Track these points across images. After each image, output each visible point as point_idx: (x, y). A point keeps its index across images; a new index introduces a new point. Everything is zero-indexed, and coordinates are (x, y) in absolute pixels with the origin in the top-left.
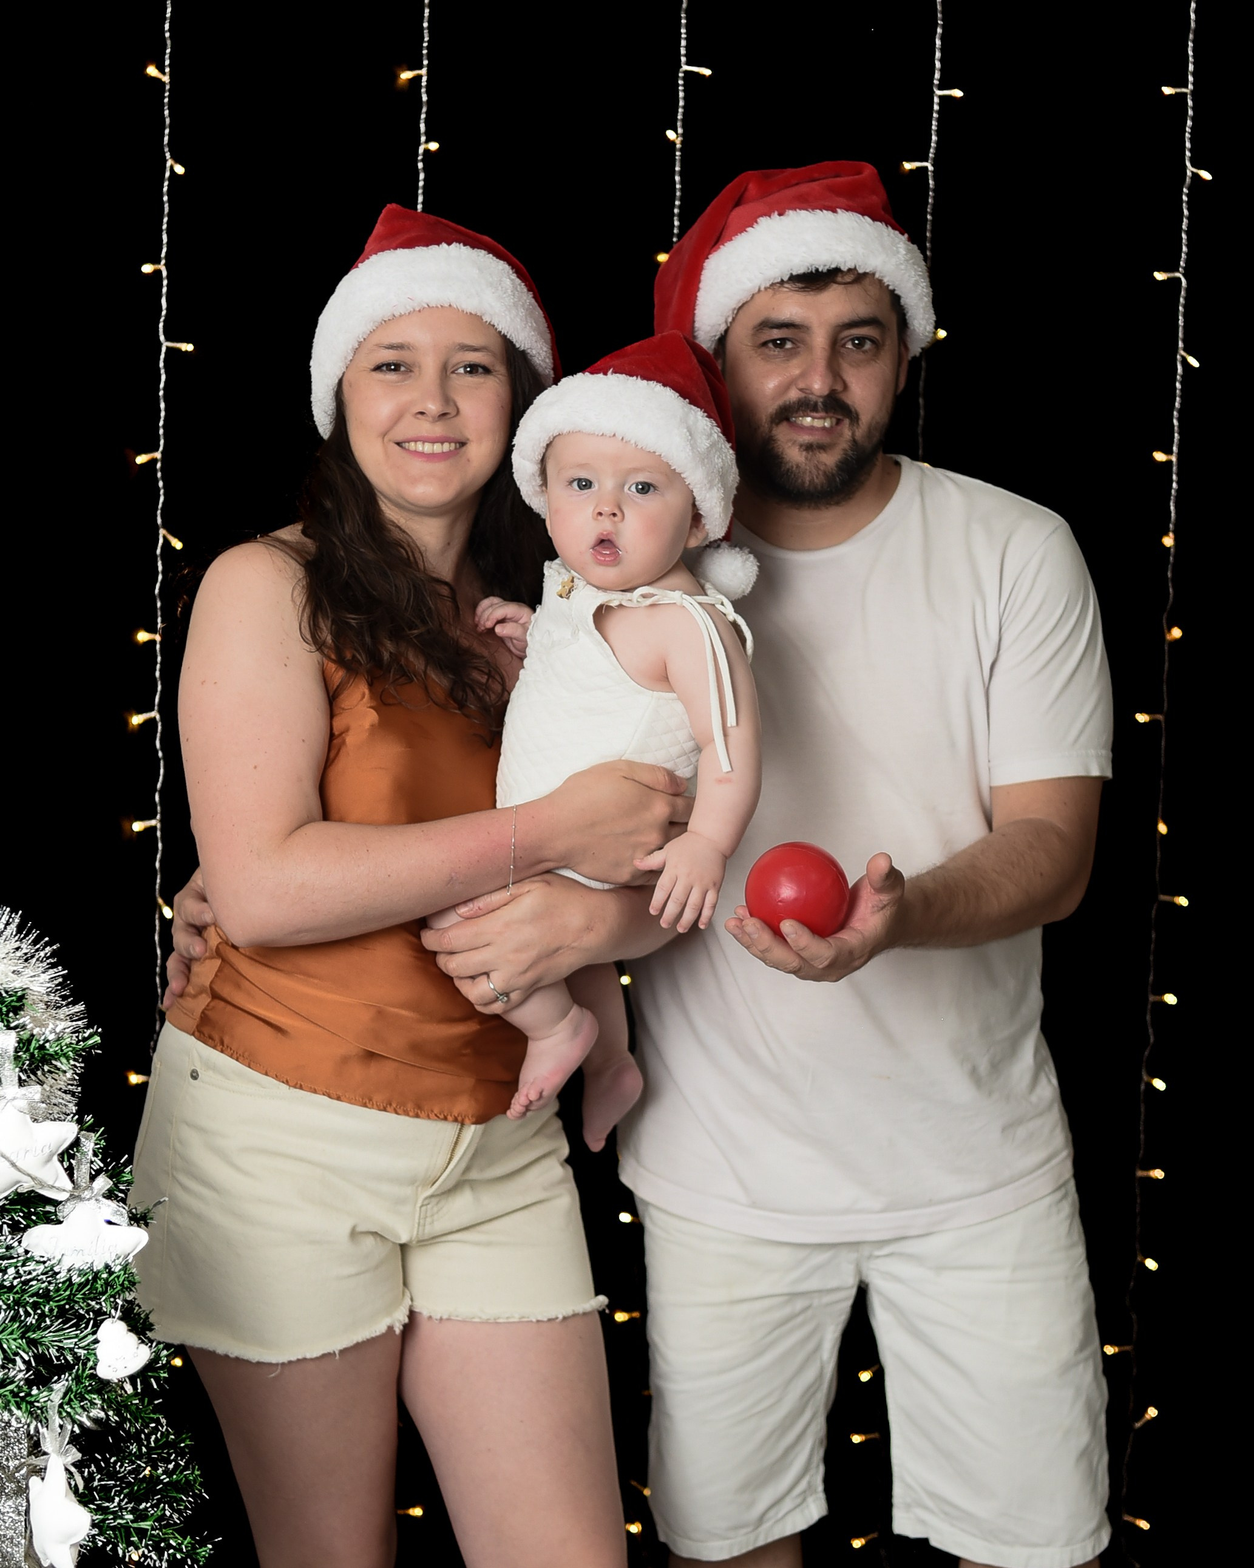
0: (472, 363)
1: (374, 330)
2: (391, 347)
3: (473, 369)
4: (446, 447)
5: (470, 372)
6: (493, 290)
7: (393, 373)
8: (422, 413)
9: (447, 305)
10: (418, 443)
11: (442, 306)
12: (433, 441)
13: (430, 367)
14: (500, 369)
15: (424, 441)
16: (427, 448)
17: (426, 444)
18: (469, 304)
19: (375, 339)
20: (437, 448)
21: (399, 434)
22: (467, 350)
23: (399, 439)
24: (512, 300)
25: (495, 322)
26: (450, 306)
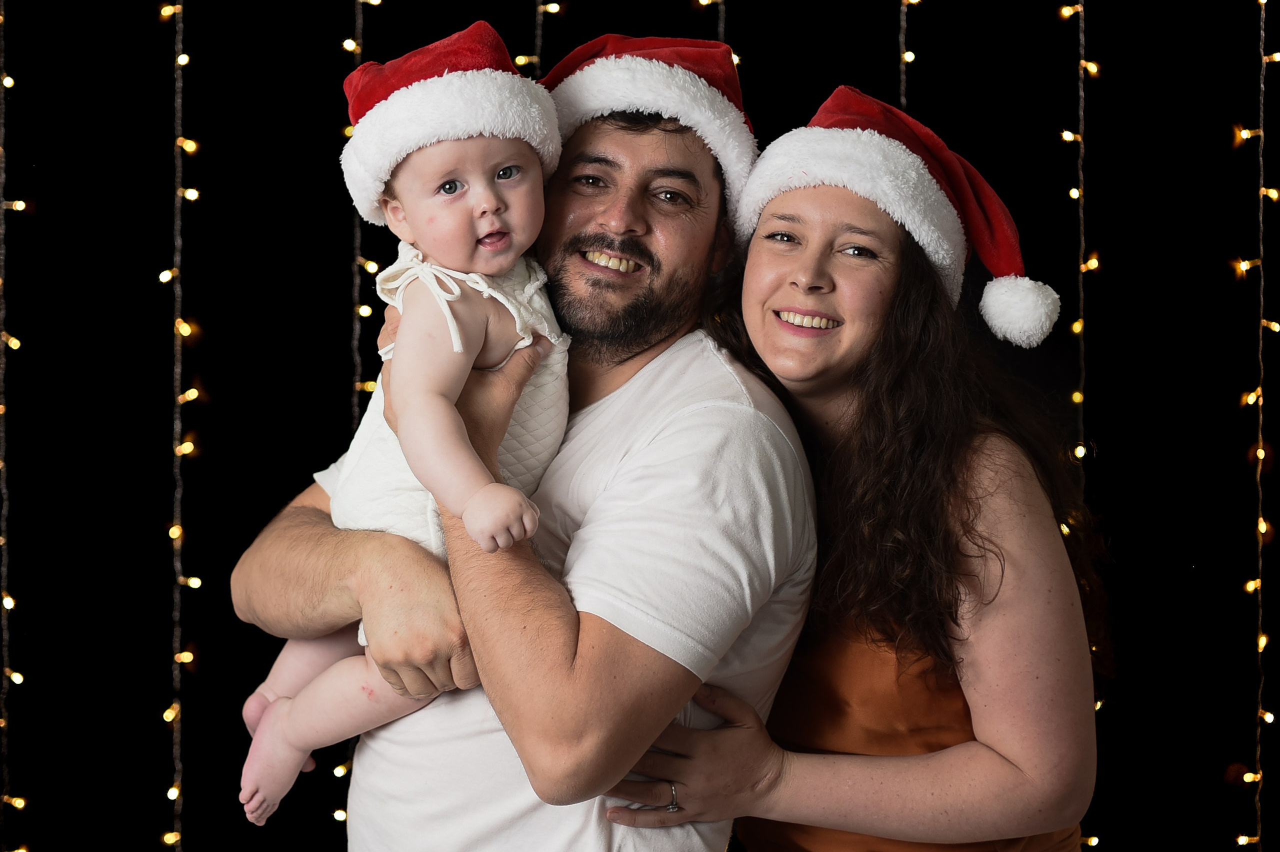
0: (861, 246)
1: (772, 199)
2: (783, 218)
3: (862, 252)
4: (816, 322)
5: (859, 254)
6: (891, 179)
7: (785, 243)
8: (794, 283)
9: (841, 186)
10: (791, 314)
11: (835, 186)
12: (805, 314)
13: (815, 240)
14: (888, 258)
15: (797, 311)
16: (797, 320)
17: (797, 315)
18: (862, 188)
19: (773, 209)
20: (807, 321)
21: (777, 302)
22: (854, 232)
23: (777, 307)
24: (910, 193)
25: (890, 210)
26: (844, 186)
